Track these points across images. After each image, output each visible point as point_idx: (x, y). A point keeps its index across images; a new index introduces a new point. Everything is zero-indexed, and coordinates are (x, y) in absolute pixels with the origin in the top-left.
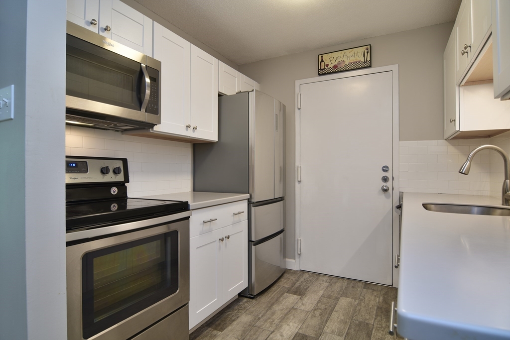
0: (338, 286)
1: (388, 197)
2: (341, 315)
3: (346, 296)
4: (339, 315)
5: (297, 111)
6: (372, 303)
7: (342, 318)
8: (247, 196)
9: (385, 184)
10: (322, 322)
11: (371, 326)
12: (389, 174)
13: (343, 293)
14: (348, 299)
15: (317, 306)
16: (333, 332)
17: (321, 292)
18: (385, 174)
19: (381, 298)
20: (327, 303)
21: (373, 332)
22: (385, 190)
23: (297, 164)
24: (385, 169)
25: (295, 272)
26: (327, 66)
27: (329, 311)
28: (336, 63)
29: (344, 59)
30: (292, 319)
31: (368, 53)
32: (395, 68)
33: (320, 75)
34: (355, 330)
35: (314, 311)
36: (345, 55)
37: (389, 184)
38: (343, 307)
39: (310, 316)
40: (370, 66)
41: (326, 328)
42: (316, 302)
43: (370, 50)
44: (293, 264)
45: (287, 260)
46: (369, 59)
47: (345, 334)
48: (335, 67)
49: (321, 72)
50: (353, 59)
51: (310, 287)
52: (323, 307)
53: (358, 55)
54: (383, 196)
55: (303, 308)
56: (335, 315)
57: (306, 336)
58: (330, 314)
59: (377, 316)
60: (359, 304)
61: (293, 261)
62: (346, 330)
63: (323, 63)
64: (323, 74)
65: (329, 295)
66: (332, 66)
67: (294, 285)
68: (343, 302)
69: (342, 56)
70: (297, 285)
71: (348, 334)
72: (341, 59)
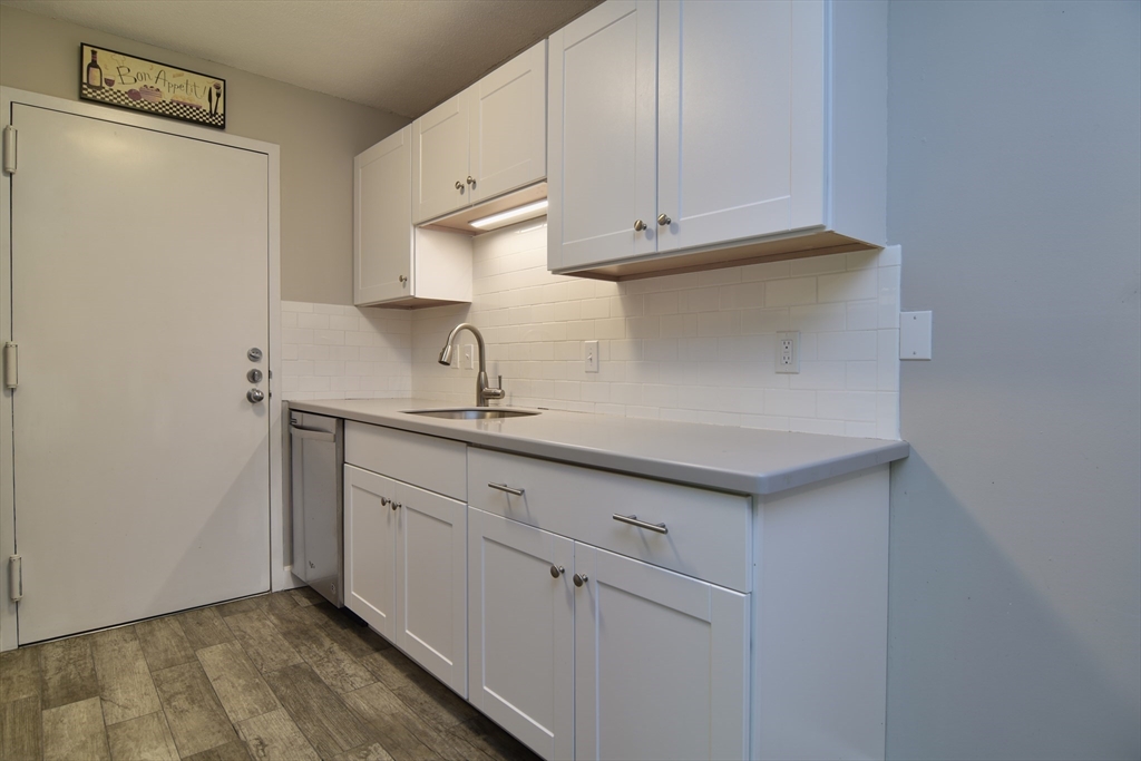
0: (164, 636)
1: (259, 415)
2: (234, 680)
3: (205, 645)
4: (229, 681)
6: (266, 632)
7: (242, 682)
9: (253, 386)
10: (212, 710)
11: (304, 666)
12: (261, 366)
13: (191, 642)
14: (214, 647)
15: (164, 692)
16: (252, 713)
17: (141, 665)
18: (254, 366)
19: (272, 618)
20: (180, 676)
21: (318, 672)
24: (254, 356)
26: (109, 82)
27: (201, 687)
28: (136, 87)
29: (159, 85)
30: (137, 746)
31: (218, 95)
32: (273, 150)
33: (83, 98)
34: (287, 687)
35: (169, 704)
36: (162, 76)
37: (262, 387)
38: (221, 665)
39: (170, 717)
40: (222, 128)
41: (232, 717)
42: (151, 687)
43: (224, 92)
46: (220, 111)
47: (277, 702)
48: (133, 94)
49: (89, 93)
50: (181, 96)
51: (98, 668)
52: (178, 686)
53: (196, 93)
54: (249, 412)
55: (133, 713)
56: (222, 687)
57: (210, 751)
58: (211, 690)
59: (296, 647)
60: (246, 645)
62: (273, 695)
63: (94, 72)
64: (93, 101)
65: (167, 660)
66: (125, 89)
67: (42, 685)
68: (211, 657)
69: (154, 75)
70: (54, 679)
71: (282, 699)
72: (150, 83)
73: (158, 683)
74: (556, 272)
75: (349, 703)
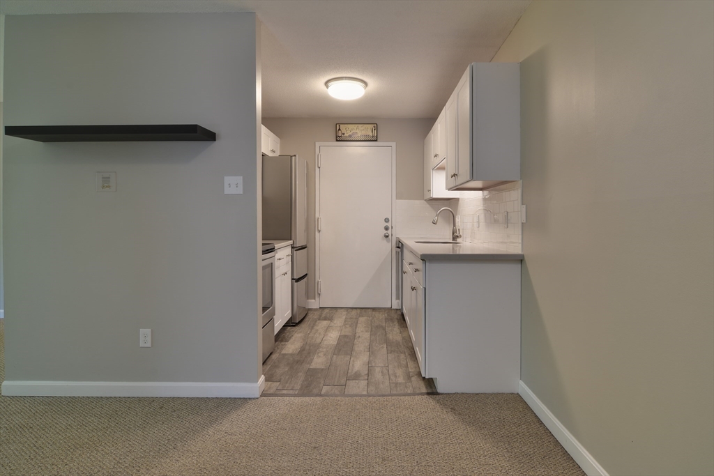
1: (388, 242)
3: (362, 316)
4: (362, 324)
5: (317, 170)
6: (381, 317)
7: (365, 325)
8: (291, 242)
9: (386, 232)
10: (353, 329)
11: (384, 326)
12: (389, 225)
13: (359, 315)
14: (364, 317)
16: (362, 331)
17: (344, 317)
18: (386, 224)
20: (351, 321)
21: (387, 328)
22: (387, 237)
23: (317, 215)
24: (387, 220)
25: (316, 310)
26: (344, 134)
27: (355, 324)
28: (351, 133)
29: (357, 131)
30: (332, 331)
32: (394, 144)
33: (337, 140)
34: (375, 329)
35: (345, 325)
36: (358, 128)
37: (389, 232)
38: (364, 321)
39: (343, 327)
40: (376, 140)
41: (357, 331)
42: (343, 322)
43: (376, 128)
44: (314, 304)
45: (310, 301)
46: (375, 135)
48: (350, 136)
49: (338, 139)
50: (364, 133)
51: (334, 315)
52: (349, 323)
53: (368, 131)
54: (385, 241)
55: (336, 325)
56: (359, 325)
57: (347, 335)
59: (386, 322)
60: (373, 319)
61: (313, 300)
63: (340, 132)
64: (340, 141)
65: (351, 317)
66: (347, 135)
67: (320, 316)
68: (362, 319)
69: (355, 128)
70: (323, 316)
71: (371, 331)
72: (354, 131)
73: (345, 321)
74: (449, 190)
75: (388, 336)
